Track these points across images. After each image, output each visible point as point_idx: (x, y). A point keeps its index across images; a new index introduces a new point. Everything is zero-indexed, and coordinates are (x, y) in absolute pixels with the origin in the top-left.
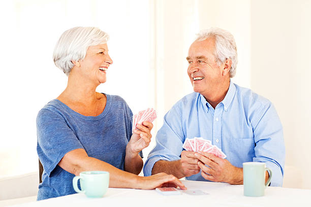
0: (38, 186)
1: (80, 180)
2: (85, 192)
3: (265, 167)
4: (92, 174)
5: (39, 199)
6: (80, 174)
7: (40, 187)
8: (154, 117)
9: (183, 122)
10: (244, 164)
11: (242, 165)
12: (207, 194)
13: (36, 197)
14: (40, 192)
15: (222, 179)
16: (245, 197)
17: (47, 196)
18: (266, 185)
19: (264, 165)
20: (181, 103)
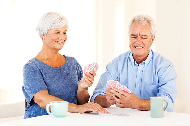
0: (25, 110)
1: (51, 107)
2: (53, 113)
3: (164, 99)
4: (57, 103)
5: (25, 118)
6: (51, 103)
7: (26, 111)
8: (97, 68)
9: (118, 72)
10: (151, 98)
11: (150, 98)
12: (128, 116)
13: (23, 117)
14: (26, 114)
15: (130, 106)
16: (151, 118)
17: (30, 116)
18: (164, 111)
19: (163, 99)
20: (118, 59)
